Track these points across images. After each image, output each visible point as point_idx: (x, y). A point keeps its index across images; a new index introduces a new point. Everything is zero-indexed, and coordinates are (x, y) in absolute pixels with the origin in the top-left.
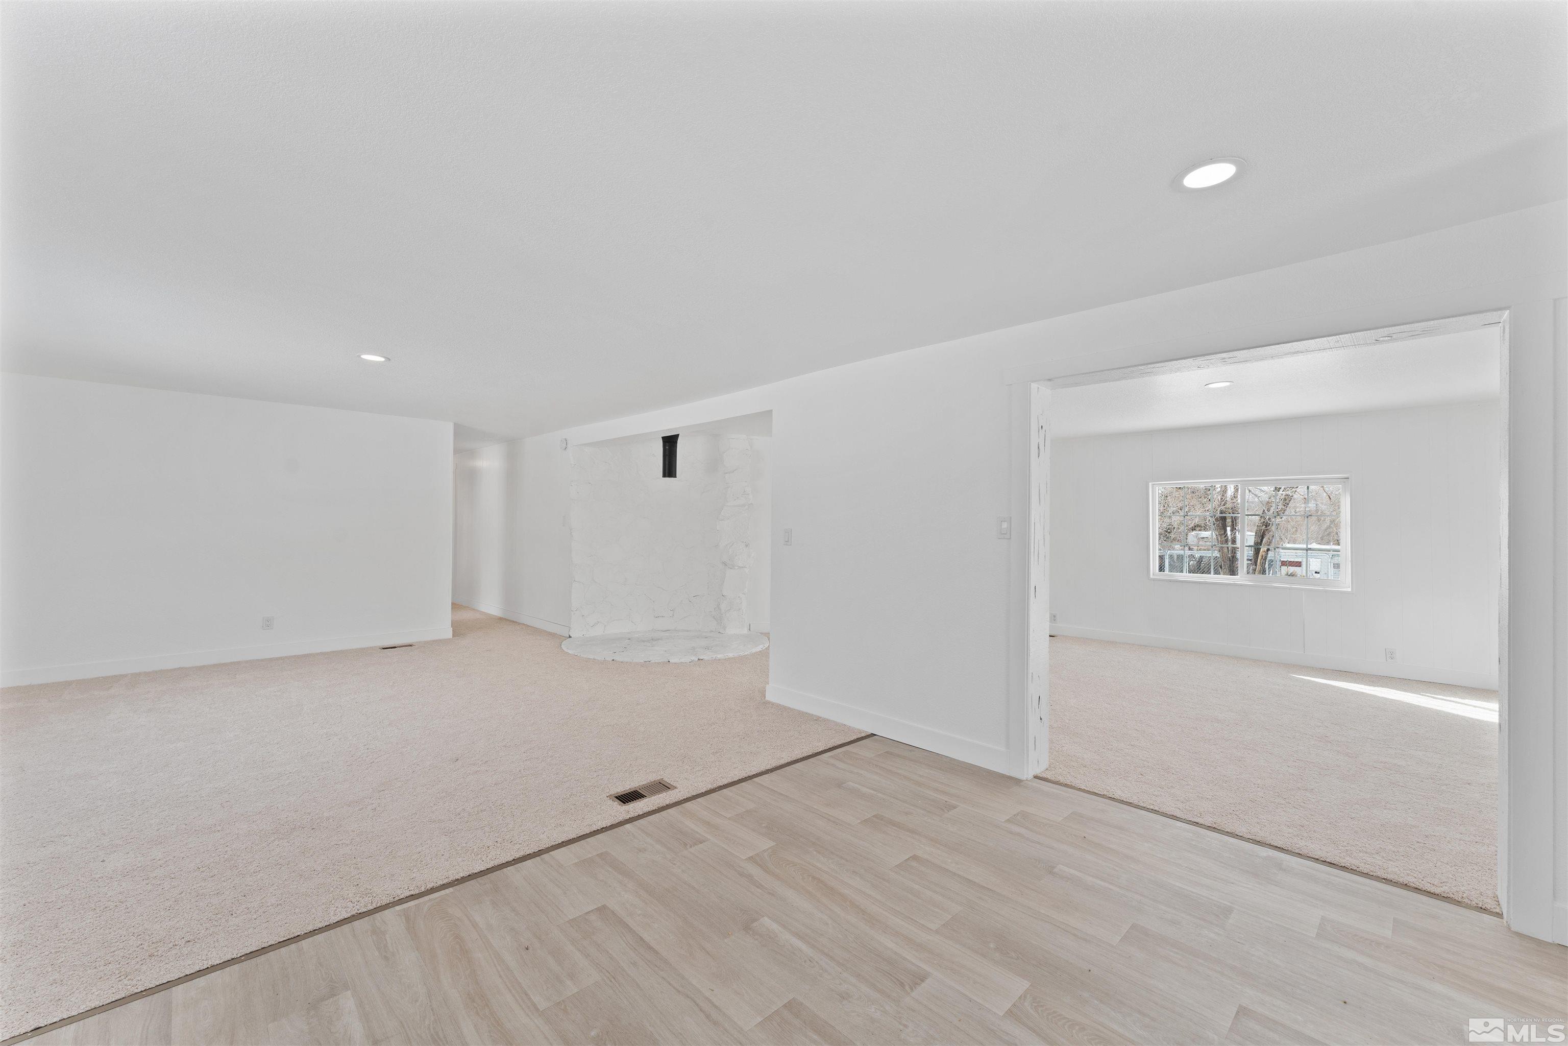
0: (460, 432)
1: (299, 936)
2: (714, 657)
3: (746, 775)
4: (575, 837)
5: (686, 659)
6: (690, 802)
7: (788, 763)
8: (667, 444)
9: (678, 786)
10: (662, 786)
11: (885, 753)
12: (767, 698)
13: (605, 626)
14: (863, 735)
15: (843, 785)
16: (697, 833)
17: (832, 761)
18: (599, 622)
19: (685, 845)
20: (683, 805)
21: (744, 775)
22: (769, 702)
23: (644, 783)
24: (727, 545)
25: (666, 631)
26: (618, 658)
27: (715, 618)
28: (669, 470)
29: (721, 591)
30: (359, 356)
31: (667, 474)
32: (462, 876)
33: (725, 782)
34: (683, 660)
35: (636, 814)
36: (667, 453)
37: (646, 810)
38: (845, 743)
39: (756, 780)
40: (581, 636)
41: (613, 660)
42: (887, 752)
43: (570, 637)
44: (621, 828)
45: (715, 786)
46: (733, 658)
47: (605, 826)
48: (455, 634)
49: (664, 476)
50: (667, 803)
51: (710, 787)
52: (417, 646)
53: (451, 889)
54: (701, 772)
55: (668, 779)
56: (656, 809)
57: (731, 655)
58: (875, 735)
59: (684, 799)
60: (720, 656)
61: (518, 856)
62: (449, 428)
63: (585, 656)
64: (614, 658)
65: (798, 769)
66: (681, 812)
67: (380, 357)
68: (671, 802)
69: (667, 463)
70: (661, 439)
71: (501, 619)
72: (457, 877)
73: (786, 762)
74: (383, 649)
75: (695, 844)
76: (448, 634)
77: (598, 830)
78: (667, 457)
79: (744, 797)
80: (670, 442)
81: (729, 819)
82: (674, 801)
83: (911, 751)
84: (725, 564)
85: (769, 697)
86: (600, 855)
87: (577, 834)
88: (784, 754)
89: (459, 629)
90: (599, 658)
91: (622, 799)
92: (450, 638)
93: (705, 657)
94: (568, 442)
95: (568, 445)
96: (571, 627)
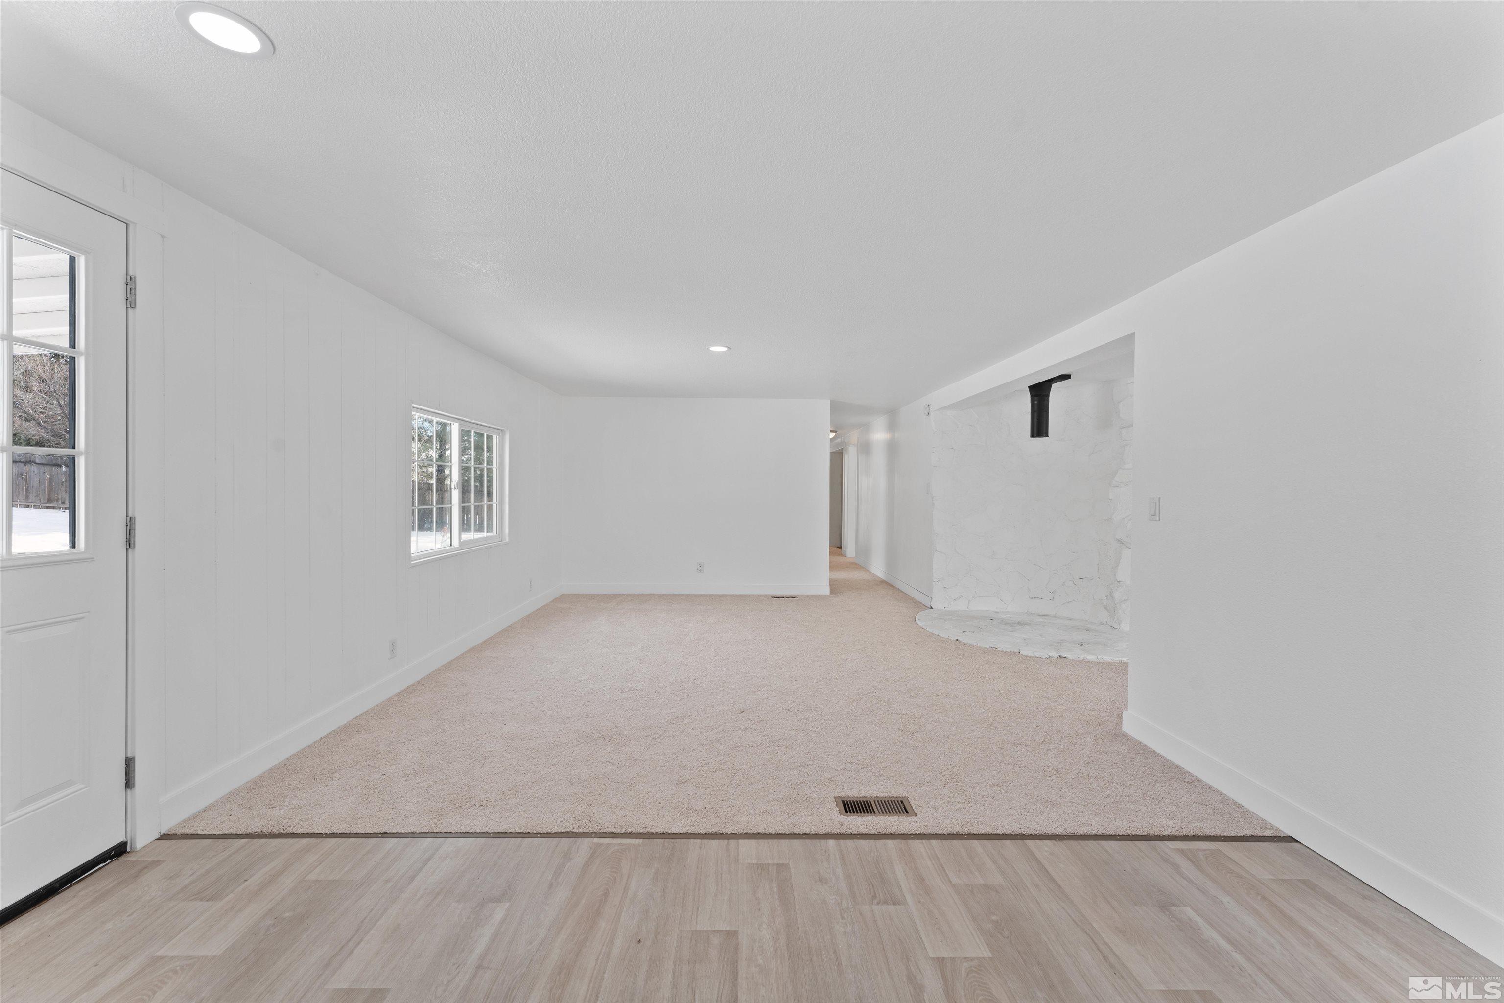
0: (836, 408)
1: (529, 833)
2: (1082, 657)
3: (1019, 831)
4: (773, 832)
5: (1043, 654)
6: (920, 841)
7: (1096, 835)
8: (1036, 398)
9: (919, 813)
10: (900, 807)
11: (1299, 880)
12: (1124, 729)
13: (969, 601)
14: (1268, 833)
15: (1173, 908)
16: (900, 887)
17: (1178, 859)
19: (875, 897)
20: (910, 841)
21: (1015, 829)
22: (1125, 735)
23: (885, 795)
24: (1124, 518)
25: (1043, 616)
26: (962, 639)
27: (1106, 609)
28: (1039, 427)
29: (1115, 575)
30: (708, 349)
31: (1036, 434)
32: (657, 831)
33: (983, 830)
34: (1038, 654)
35: (849, 831)
36: (1036, 407)
37: (863, 830)
38: (1220, 836)
39: (1030, 843)
40: (941, 608)
41: (957, 640)
42: (1304, 882)
43: (932, 608)
44: (823, 842)
45: (965, 830)
46: (1109, 663)
47: (808, 832)
48: (832, 591)
49: (1032, 436)
50: (892, 832)
51: (957, 829)
52: (800, 598)
53: (641, 841)
54: (960, 806)
55: (914, 803)
56: (875, 834)
57: (1107, 658)
58: (1297, 841)
59: (916, 834)
60: (1091, 658)
61: (710, 831)
62: (826, 405)
63: (930, 630)
64: (959, 638)
65: (1107, 851)
66: (901, 850)
67: (722, 348)
68: (898, 832)
69: (1036, 420)
70: (1029, 396)
71: (883, 582)
72: (653, 831)
73: (1094, 832)
74: (774, 597)
75: (886, 902)
76: (826, 591)
77: (799, 834)
78: (1036, 414)
79: (995, 862)
80: (1040, 396)
81: (954, 886)
82: (902, 832)
83: (1365, 897)
84: (1121, 542)
85: (1128, 727)
86: (779, 866)
87: (776, 830)
88: (1098, 819)
89: (835, 587)
90: (944, 635)
91: (851, 807)
92: (824, 594)
93: (1069, 656)
94: (931, 407)
95: (930, 410)
96: (933, 597)
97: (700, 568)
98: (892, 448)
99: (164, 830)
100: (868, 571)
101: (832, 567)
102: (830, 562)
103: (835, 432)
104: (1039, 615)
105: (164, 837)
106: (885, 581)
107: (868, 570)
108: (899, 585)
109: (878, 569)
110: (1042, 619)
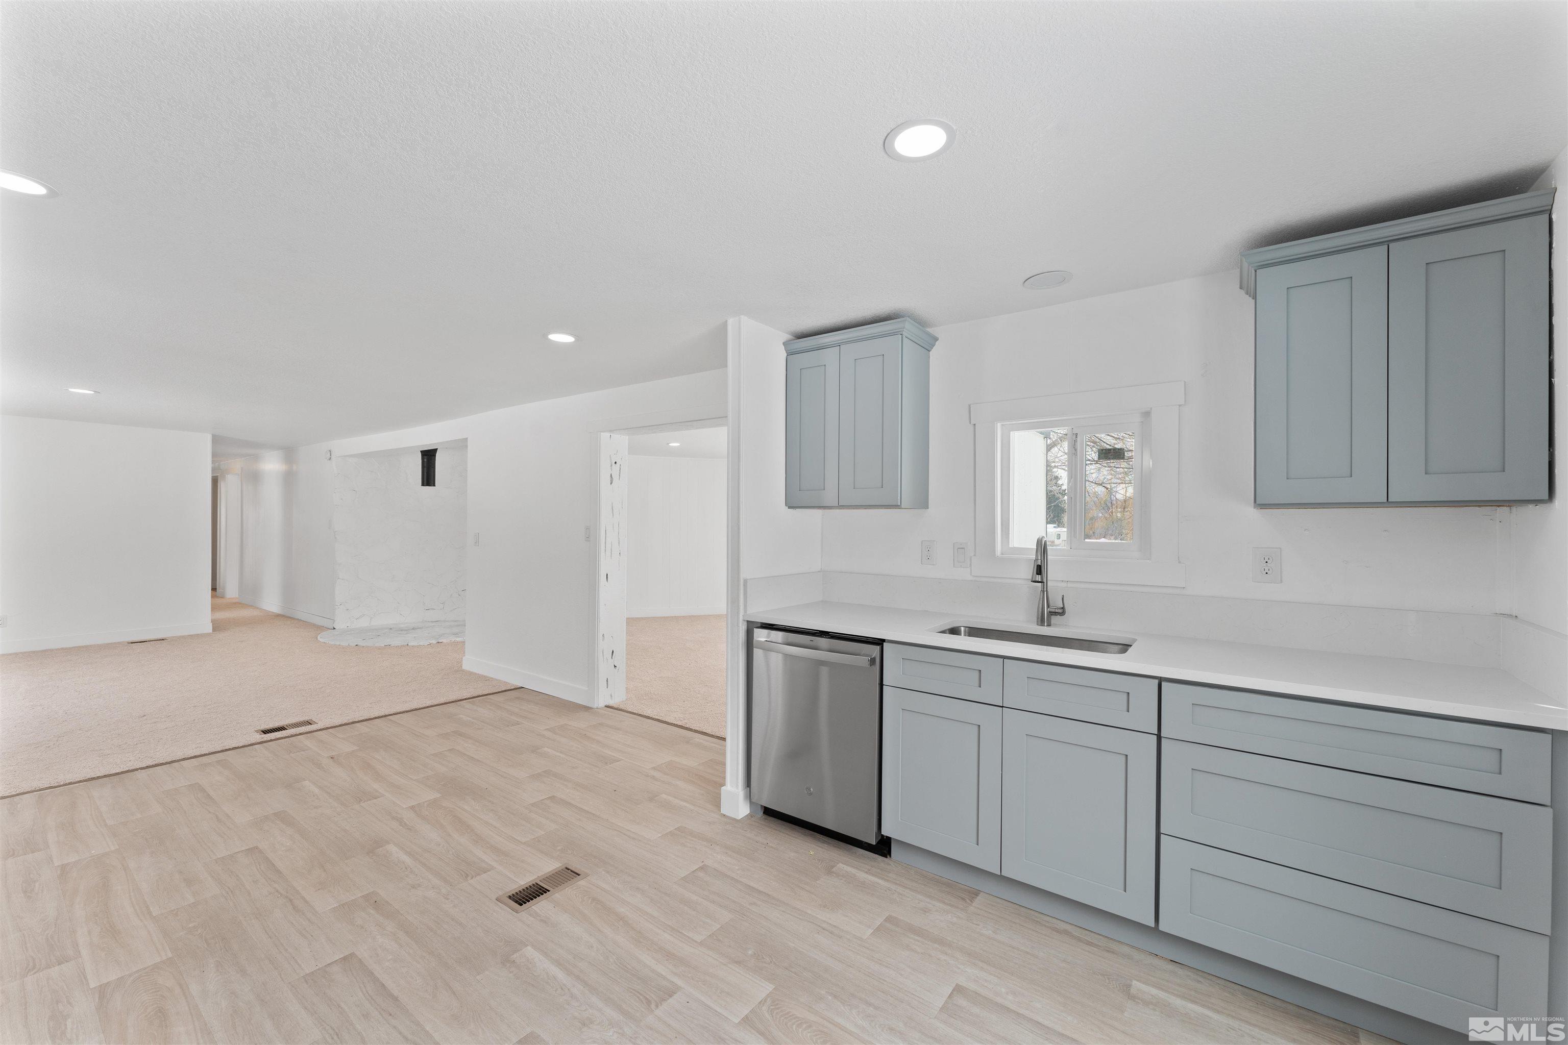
2: (453, 640)
5: (425, 643)
8: (425, 457)
10: (309, 723)
12: (463, 667)
14: (513, 688)
18: (364, 615)
25: (435, 622)
26: (361, 644)
28: (428, 479)
30: (67, 390)
31: (425, 482)
34: (421, 643)
36: (425, 465)
38: (491, 693)
39: (390, 717)
40: (346, 628)
41: (357, 645)
43: (334, 629)
48: (214, 629)
49: (423, 485)
52: (169, 640)
58: (523, 688)
63: (333, 643)
67: (85, 390)
69: (426, 474)
70: (420, 455)
71: (278, 616)
74: (132, 643)
76: (209, 629)
78: (426, 468)
80: (429, 456)
89: (217, 626)
90: (344, 644)
91: (265, 732)
92: (209, 632)
93: (444, 641)
96: (336, 619)
98: (289, 479)
101: (214, 608)
102: (212, 605)
104: (432, 622)
106: (280, 615)
107: (258, 608)
108: (299, 615)
109: (271, 603)
110: (434, 624)
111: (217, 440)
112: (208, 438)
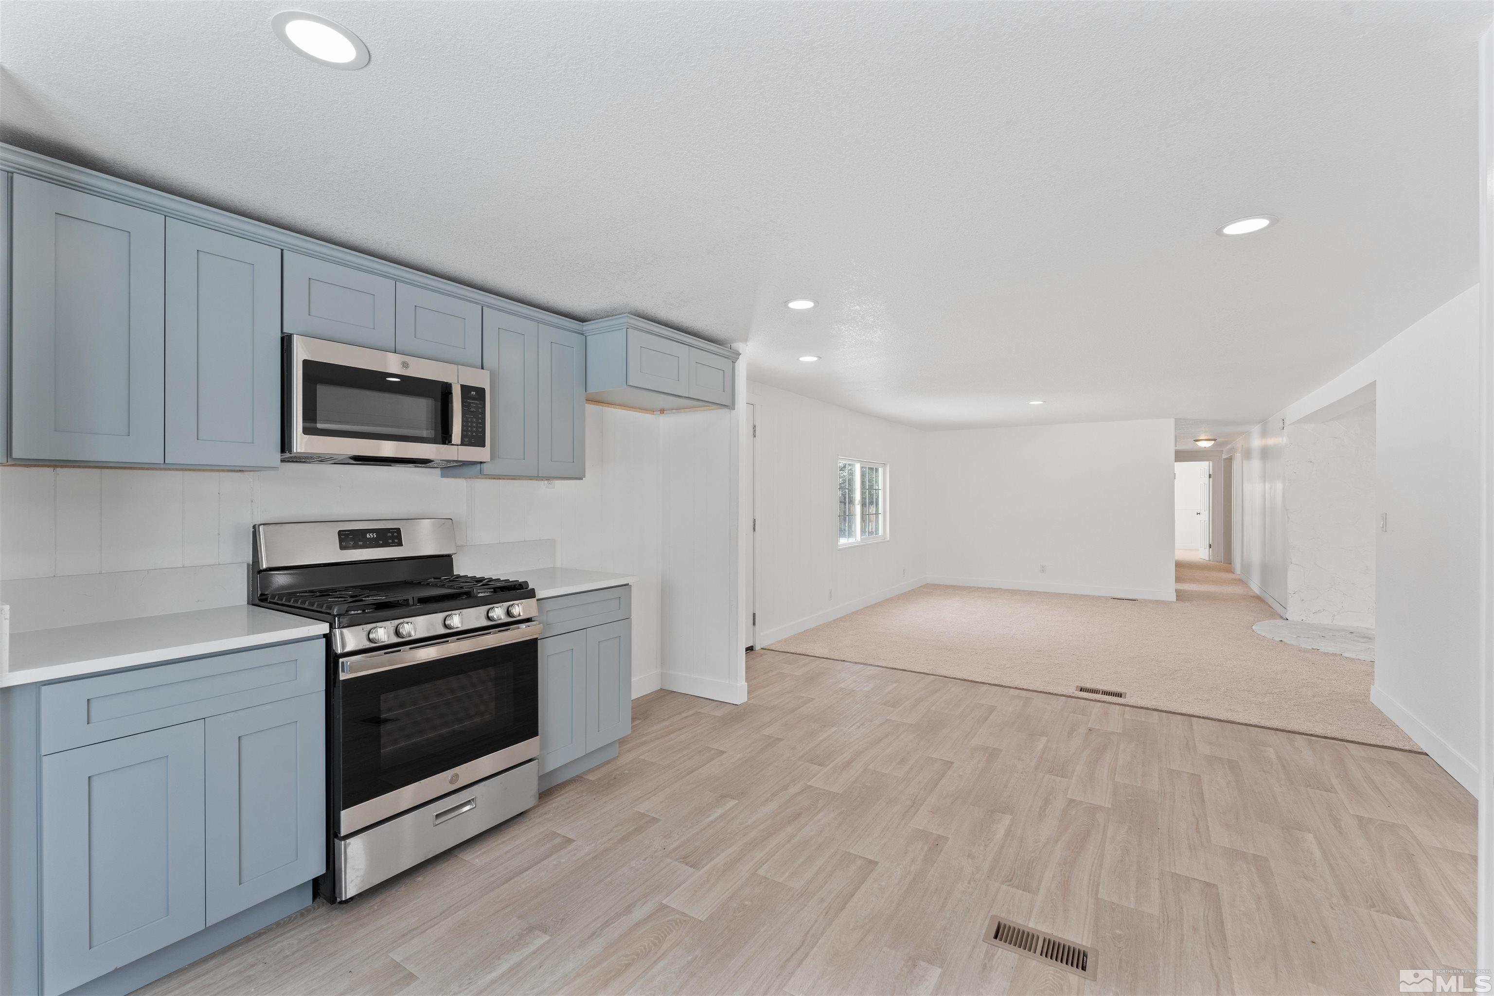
3: (1191, 713)
4: (1031, 689)
6: (1120, 706)
9: (1127, 698)
10: (1120, 695)
12: (1370, 699)
13: (1334, 616)
14: (1409, 749)
18: (1324, 610)
21: (1189, 712)
23: (1111, 690)
26: (1289, 641)
33: (1165, 709)
34: (1362, 658)
35: (1076, 696)
39: (1194, 718)
40: (1299, 621)
41: (1282, 641)
43: (1287, 619)
44: (1058, 696)
45: (1153, 707)
48: (1175, 599)
50: (1103, 700)
51: (1147, 706)
54: (1160, 700)
55: (1129, 695)
56: (1092, 699)
58: (1428, 755)
59: (1118, 703)
61: (996, 684)
63: (1260, 633)
64: (1286, 640)
68: (1107, 701)
71: (1253, 596)
74: (1113, 599)
76: (1169, 598)
77: (1046, 692)
82: (1110, 701)
85: (1374, 699)
89: (1181, 596)
90: (1271, 636)
91: (1085, 690)
92: (1163, 600)
94: (1285, 421)
95: (1285, 423)
96: (1288, 608)
97: (1043, 569)
99: (762, 647)
100: (1248, 587)
103: (1215, 440)
105: (762, 649)
106: (1256, 595)
108: (1268, 599)
111: (1178, 423)
112: (1171, 422)
